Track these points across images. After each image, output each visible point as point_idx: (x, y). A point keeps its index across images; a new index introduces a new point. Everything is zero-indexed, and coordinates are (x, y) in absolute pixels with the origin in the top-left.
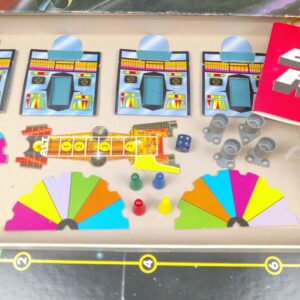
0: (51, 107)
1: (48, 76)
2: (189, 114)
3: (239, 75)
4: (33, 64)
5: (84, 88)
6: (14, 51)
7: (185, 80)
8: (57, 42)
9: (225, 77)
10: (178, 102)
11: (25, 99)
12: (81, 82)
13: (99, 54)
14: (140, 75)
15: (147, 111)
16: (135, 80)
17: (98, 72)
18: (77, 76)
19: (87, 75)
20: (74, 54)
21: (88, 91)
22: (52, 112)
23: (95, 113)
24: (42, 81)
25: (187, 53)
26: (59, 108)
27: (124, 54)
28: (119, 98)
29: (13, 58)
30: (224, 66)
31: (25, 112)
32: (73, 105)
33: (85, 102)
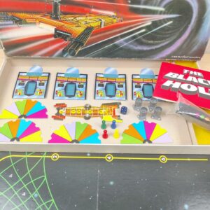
0: (66, 96)
1: (65, 84)
2: (126, 99)
3: (148, 84)
4: (58, 79)
5: (81, 89)
6: (49, 74)
7: (124, 86)
8: (68, 70)
9: (142, 85)
10: (122, 94)
11: (55, 93)
12: (79, 86)
13: (87, 75)
14: (105, 84)
15: (108, 98)
16: (103, 85)
17: (86, 82)
18: (77, 84)
19: (82, 84)
20: (76, 75)
21: (83, 90)
22: (67, 98)
23: (85, 99)
24: (63, 86)
25: (125, 75)
26: (70, 96)
27: (98, 75)
28: (96, 93)
29: (49, 76)
30: (142, 80)
31: (55, 98)
32: (76, 95)
33: (81, 94)
